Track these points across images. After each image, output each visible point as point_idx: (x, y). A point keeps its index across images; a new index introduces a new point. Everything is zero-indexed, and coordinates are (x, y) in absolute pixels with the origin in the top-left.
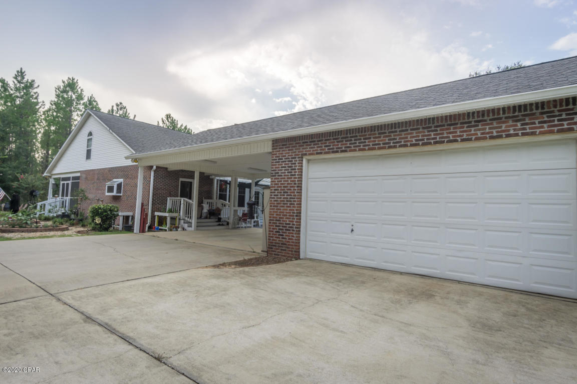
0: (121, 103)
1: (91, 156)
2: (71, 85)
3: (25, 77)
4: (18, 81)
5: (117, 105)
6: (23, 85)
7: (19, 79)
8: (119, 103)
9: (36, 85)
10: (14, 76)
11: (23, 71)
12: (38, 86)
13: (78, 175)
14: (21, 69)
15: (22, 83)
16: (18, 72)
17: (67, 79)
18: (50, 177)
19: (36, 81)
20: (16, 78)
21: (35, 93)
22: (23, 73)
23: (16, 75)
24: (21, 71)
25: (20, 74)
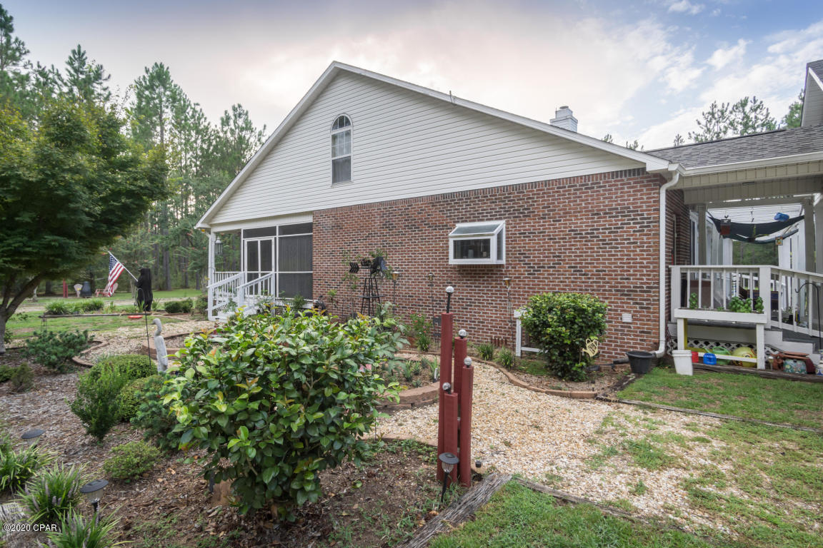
0: (240, 106)
1: (352, 174)
2: (159, 76)
3: (86, 61)
4: (74, 68)
5: (234, 109)
6: (83, 77)
7: (76, 64)
8: (236, 106)
9: (105, 75)
10: (68, 60)
11: (82, 51)
12: (109, 76)
13: (309, 219)
14: (79, 47)
15: (82, 73)
16: (74, 52)
17: (153, 64)
18: (208, 231)
19: (104, 68)
20: (71, 63)
21: (105, 89)
22: (83, 54)
23: (70, 58)
24: (79, 52)
25: (77, 56)
